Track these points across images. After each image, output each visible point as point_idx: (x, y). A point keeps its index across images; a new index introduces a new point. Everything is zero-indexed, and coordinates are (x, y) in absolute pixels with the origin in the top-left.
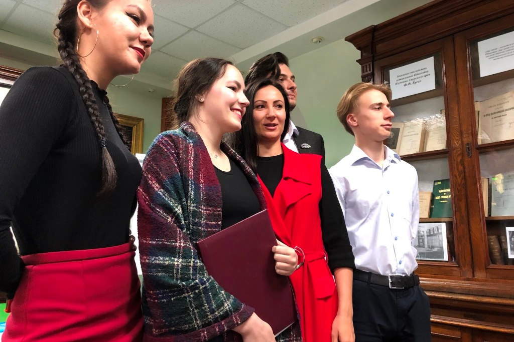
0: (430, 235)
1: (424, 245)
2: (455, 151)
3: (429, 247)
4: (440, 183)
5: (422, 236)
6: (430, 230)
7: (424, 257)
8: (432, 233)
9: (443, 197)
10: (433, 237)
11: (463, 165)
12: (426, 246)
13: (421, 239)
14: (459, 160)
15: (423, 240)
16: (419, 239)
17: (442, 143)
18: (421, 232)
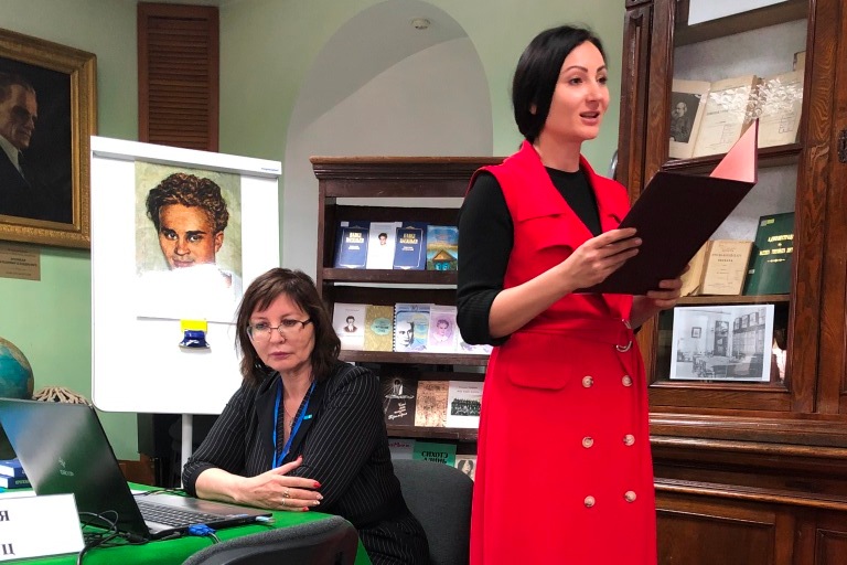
0: (739, 330)
1: (725, 350)
2: (814, 150)
3: (735, 354)
4: (772, 221)
5: (723, 333)
6: (741, 319)
7: (722, 374)
8: (744, 326)
9: (775, 251)
10: (745, 335)
11: (827, 180)
12: (729, 352)
13: (720, 338)
14: (820, 170)
15: (725, 340)
16: (717, 338)
17: (789, 130)
18: (724, 325)
